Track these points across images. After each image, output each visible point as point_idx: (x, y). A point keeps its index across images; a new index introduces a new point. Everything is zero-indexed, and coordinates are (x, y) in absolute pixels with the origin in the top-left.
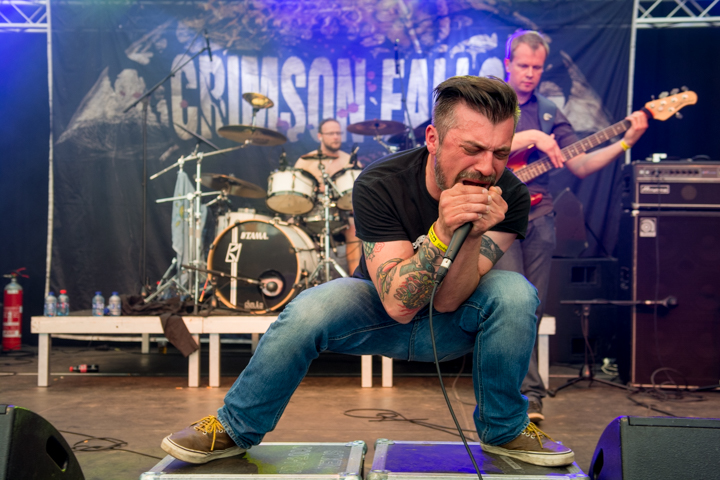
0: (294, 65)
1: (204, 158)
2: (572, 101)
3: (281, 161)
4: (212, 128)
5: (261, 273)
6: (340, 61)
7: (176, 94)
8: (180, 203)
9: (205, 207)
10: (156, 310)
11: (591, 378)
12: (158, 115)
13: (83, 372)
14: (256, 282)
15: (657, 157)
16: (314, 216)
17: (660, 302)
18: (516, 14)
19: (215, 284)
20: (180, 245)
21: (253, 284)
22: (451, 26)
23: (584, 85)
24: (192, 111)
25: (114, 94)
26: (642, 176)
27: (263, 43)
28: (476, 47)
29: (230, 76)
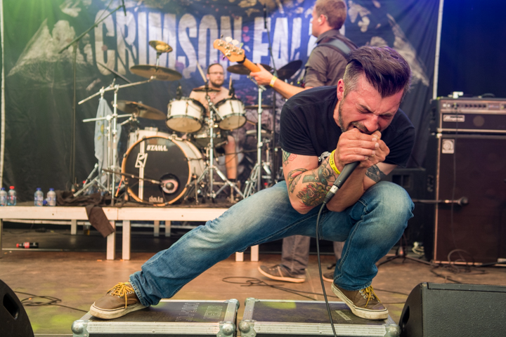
0: (188, 21)
1: (120, 89)
3: (178, 93)
4: (126, 66)
5: (162, 176)
6: (223, 18)
7: (98, 40)
8: (101, 123)
9: (120, 125)
10: (83, 202)
11: (404, 256)
12: (85, 56)
13: (27, 248)
14: (158, 182)
15: (456, 95)
16: (202, 134)
17: (456, 201)
19: (127, 183)
20: (101, 154)
21: (155, 184)
23: (403, 39)
24: (111, 53)
25: (52, 40)
26: (445, 108)
27: (165, 3)
29: (139, 28)
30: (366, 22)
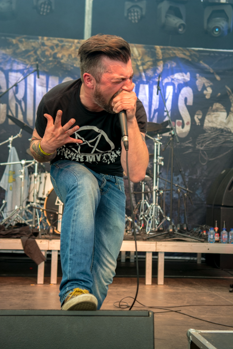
2: (231, 115)
8: (11, 166)
10: (15, 234)
18: (201, 62)
22: (164, 66)
24: (3, 107)
27: (50, 68)
28: (177, 79)
29: (28, 86)
30: (209, 91)
